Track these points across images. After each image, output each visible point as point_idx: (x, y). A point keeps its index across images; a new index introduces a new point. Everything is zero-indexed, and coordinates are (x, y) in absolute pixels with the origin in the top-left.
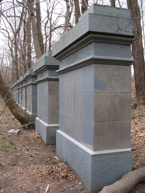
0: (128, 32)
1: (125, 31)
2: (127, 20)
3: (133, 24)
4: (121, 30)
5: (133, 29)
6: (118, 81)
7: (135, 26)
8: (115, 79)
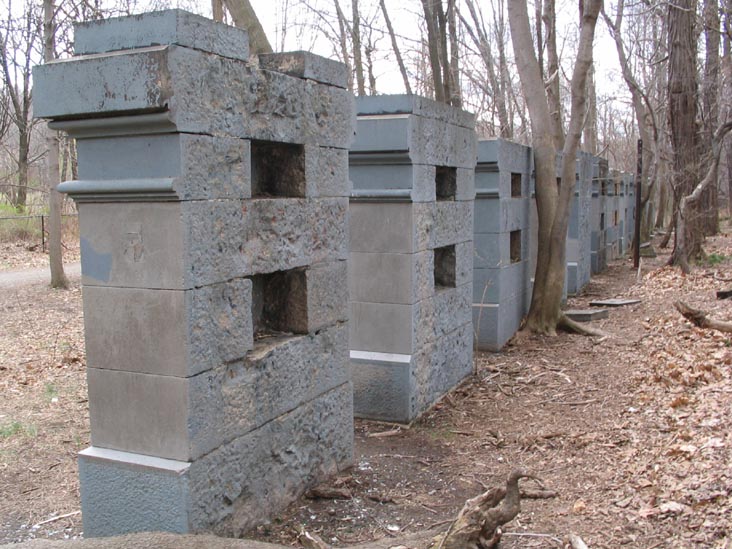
0: (133, 98)
1: (126, 96)
2: (132, 58)
3: (149, 69)
4: (114, 96)
5: (149, 83)
6: (143, 251)
7: (155, 73)
8: (135, 247)
